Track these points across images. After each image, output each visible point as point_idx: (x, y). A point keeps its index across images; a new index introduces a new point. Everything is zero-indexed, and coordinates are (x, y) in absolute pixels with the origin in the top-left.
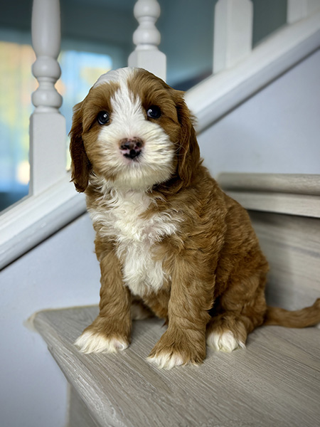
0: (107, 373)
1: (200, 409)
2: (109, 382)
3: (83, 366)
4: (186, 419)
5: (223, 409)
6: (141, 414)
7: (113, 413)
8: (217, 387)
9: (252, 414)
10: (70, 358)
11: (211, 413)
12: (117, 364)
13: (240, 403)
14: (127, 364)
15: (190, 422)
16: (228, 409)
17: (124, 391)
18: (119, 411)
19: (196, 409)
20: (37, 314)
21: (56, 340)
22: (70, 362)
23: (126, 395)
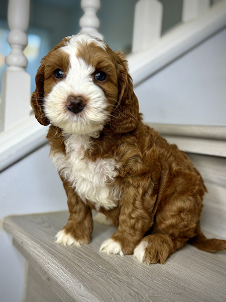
0: (70, 259)
1: (141, 284)
2: (72, 265)
3: (50, 254)
4: (134, 290)
5: (157, 283)
6: (102, 288)
7: (81, 287)
8: (148, 269)
9: (177, 287)
10: (39, 249)
11: (149, 286)
12: (74, 254)
13: (167, 280)
14: (82, 253)
15: (137, 292)
16: (160, 283)
17: (85, 272)
18: (85, 286)
19: (139, 284)
20: (6, 218)
21: (25, 237)
22: (39, 252)
23: (87, 275)
